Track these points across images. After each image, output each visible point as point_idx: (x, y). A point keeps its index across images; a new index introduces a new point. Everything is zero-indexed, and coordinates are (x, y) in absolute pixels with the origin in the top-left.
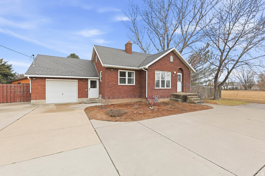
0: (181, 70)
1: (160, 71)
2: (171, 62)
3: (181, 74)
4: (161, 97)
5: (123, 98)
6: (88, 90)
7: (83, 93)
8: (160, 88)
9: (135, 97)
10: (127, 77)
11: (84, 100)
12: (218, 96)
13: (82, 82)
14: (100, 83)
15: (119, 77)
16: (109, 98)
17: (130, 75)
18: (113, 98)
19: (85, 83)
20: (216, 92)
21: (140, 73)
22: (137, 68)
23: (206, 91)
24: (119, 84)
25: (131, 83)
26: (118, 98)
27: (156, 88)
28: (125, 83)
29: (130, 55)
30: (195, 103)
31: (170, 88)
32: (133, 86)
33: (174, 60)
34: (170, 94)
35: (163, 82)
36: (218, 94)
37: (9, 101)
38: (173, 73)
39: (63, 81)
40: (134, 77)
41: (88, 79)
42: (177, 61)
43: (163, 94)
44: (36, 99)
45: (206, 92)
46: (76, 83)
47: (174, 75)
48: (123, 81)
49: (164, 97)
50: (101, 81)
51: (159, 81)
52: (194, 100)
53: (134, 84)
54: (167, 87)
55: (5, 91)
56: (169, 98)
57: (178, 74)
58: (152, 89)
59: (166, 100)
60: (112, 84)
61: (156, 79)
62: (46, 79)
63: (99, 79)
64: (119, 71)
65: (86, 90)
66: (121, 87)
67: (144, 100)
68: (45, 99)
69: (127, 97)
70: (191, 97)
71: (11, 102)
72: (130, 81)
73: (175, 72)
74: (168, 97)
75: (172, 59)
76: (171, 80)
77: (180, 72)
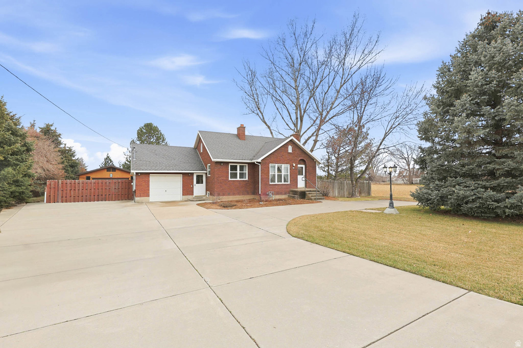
0: (303, 161)
1: (276, 163)
2: (290, 153)
3: (304, 166)
4: (278, 193)
5: (234, 194)
6: (193, 186)
7: (187, 190)
8: (276, 183)
9: (248, 194)
10: (238, 172)
11: (190, 197)
12: (355, 192)
13: (187, 177)
14: (207, 177)
15: (230, 172)
16: (219, 195)
17: (242, 168)
18: (224, 195)
19: (191, 178)
21: (253, 167)
22: (250, 161)
23: (346, 186)
24: (230, 179)
25: (243, 178)
26: (229, 195)
27: (270, 183)
28: (237, 178)
29: (243, 142)
30: (311, 199)
31: (289, 183)
32: (246, 181)
33: (293, 150)
34: (288, 190)
35: (280, 177)
38: (292, 166)
40: (246, 171)
41: (193, 173)
42: (298, 151)
43: (279, 190)
44: (140, 196)
45: (345, 188)
46: (180, 178)
47: (294, 168)
48: (234, 176)
49: (281, 194)
50: (208, 175)
51: (274, 175)
52: (312, 196)
53: (247, 179)
54: (284, 182)
56: (287, 195)
57: (299, 166)
58: (266, 184)
59: (283, 197)
60: (222, 179)
61: (271, 173)
62: (150, 175)
63: (206, 173)
64: (230, 164)
66: (232, 183)
67: (257, 197)
68: (149, 197)
69: (239, 194)
70: (309, 194)
72: (242, 175)
73: (294, 165)
74: (285, 194)
75: (290, 149)
76: (289, 174)
77: (302, 164)
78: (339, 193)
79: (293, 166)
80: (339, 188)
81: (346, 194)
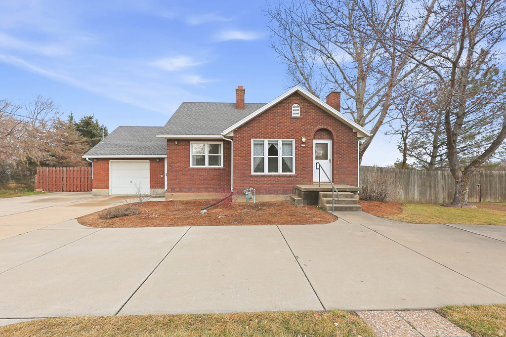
0: (327, 133)
1: (264, 138)
2: (296, 118)
3: (329, 142)
5: (198, 190)
6: (164, 176)
7: (156, 181)
8: (266, 173)
10: (207, 154)
11: (159, 191)
12: (463, 195)
13: (153, 164)
15: (191, 154)
18: (181, 191)
19: (161, 164)
20: (458, 186)
24: (191, 166)
25: (215, 165)
26: (190, 190)
27: (253, 174)
31: (294, 173)
32: (219, 169)
33: (304, 112)
34: (291, 186)
35: (273, 162)
36: (464, 190)
37: (86, 189)
38: (299, 142)
39: (131, 163)
40: (221, 153)
41: (163, 159)
42: (312, 112)
44: (98, 188)
46: (147, 166)
47: (304, 145)
51: (262, 160)
53: (222, 166)
54: (283, 171)
55: (83, 177)
56: (289, 195)
57: (316, 141)
58: (243, 175)
59: (280, 198)
60: (178, 166)
61: (254, 156)
62: (110, 161)
64: (192, 143)
65: (162, 176)
66: (195, 172)
68: (109, 188)
69: (206, 190)
71: (88, 191)
72: (213, 160)
73: (304, 140)
74: (285, 193)
75: (296, 111)
76: (294, 156)
77: (324, 139)
78: (422, 193)
79: (303, 143)
80: (423, 185)
81: (442, 196)
